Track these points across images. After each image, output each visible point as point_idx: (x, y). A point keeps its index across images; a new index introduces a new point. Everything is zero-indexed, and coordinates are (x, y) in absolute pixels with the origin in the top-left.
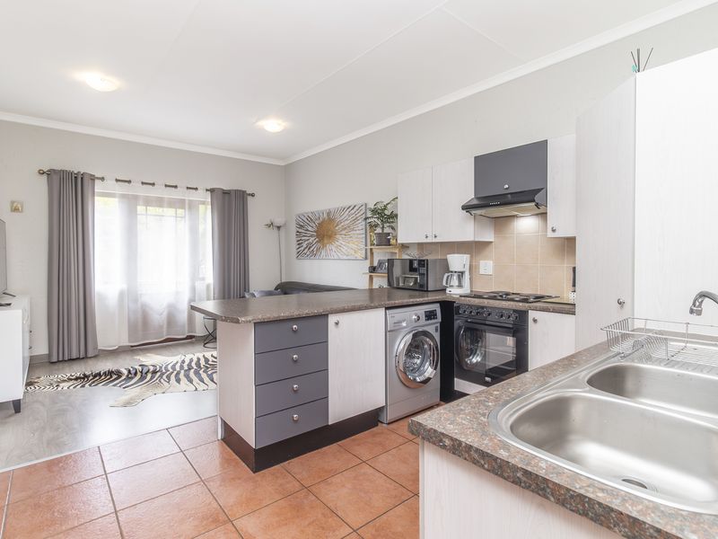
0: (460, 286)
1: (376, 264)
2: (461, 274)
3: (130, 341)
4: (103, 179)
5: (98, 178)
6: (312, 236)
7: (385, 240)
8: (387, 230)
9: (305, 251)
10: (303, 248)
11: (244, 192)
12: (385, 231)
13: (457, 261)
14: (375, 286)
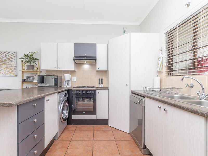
0: (68, 84)
1: (25, 78)
2: (68, 81)
7: (31, 68)
8: (32, 64)
12: (31, 64)
13: (67, 77)
14: (24, 87)
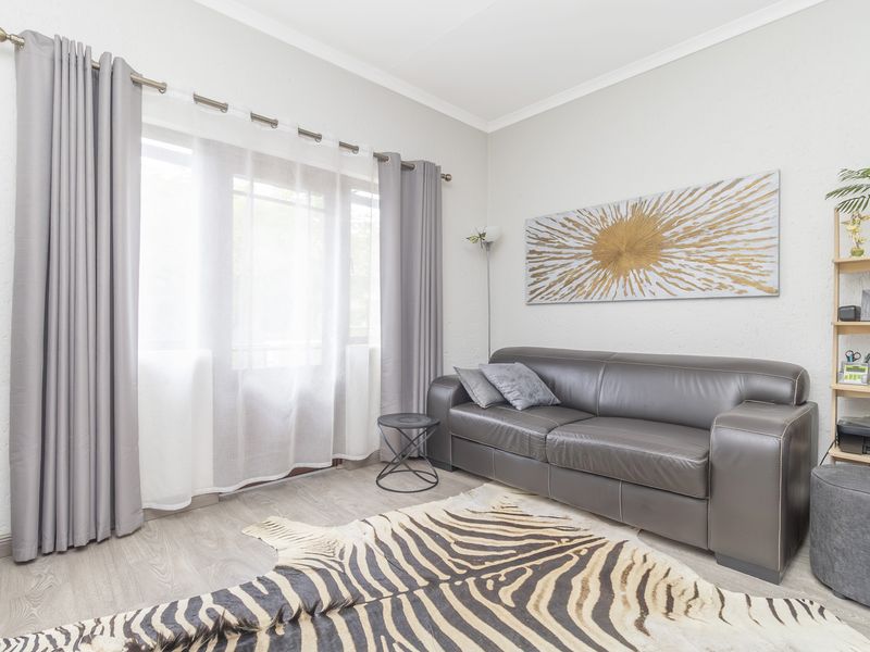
3: (216, 484)
4: (162, 88)
5: (151, 84)
6: (578, 257)
9: (556, 288)
10: (547, 283)
11: (437, 169)
